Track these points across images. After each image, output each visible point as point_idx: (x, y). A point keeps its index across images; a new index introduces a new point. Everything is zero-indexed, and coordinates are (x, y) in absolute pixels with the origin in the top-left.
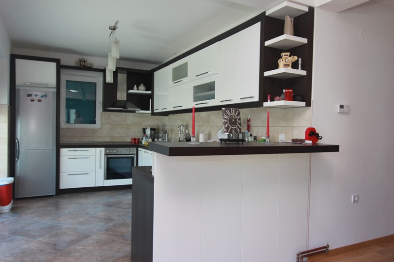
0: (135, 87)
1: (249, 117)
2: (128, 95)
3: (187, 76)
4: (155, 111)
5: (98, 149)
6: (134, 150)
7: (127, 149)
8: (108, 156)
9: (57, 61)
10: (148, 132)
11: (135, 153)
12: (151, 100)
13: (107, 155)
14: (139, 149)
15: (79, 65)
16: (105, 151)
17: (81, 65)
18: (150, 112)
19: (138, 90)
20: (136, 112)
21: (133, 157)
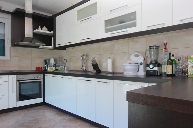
0: (40, 28)
1: (165, 42)
2: (34, 34)
3: (97, 13)
4: (57, 46)
5: (11, 77)
6: (41, 76)
7: (35, 75)
10: (52, 62)
11: (42, 78)
12: (53, 38)
13: (19, 81)
14: (45, 75)
16: (17, 78)
18: (52, 47)
19: (42, 30)
21: (41, 81)
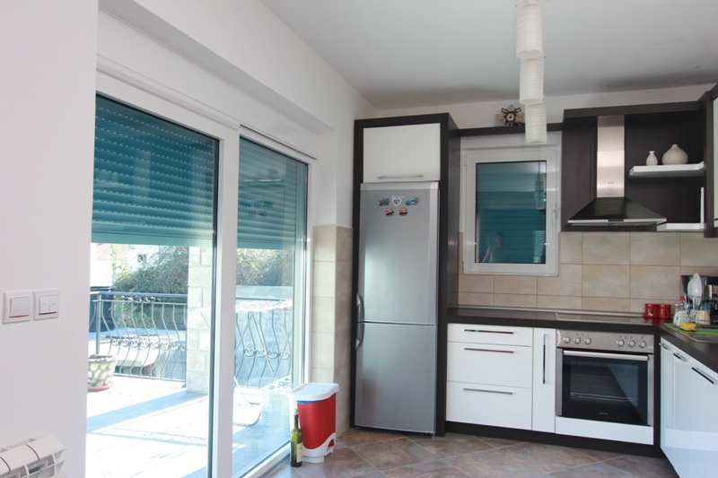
0: (652, 158)
2: (630, 181)
4: (715, 225)
6: (645, 342)
7: (624, 335)
8: (566, 352)
9: (443, 119)
10: (696, 289)
11: (651, 348)
12: (702, 189)
13: (564, 349)
14: (663, 341)
15: (502, 124)
16: (561, 338)
17: (507, 121)
18: (699, 226)
19: (660, 163)
20: (659, 228)
